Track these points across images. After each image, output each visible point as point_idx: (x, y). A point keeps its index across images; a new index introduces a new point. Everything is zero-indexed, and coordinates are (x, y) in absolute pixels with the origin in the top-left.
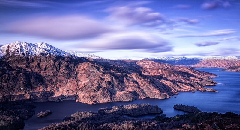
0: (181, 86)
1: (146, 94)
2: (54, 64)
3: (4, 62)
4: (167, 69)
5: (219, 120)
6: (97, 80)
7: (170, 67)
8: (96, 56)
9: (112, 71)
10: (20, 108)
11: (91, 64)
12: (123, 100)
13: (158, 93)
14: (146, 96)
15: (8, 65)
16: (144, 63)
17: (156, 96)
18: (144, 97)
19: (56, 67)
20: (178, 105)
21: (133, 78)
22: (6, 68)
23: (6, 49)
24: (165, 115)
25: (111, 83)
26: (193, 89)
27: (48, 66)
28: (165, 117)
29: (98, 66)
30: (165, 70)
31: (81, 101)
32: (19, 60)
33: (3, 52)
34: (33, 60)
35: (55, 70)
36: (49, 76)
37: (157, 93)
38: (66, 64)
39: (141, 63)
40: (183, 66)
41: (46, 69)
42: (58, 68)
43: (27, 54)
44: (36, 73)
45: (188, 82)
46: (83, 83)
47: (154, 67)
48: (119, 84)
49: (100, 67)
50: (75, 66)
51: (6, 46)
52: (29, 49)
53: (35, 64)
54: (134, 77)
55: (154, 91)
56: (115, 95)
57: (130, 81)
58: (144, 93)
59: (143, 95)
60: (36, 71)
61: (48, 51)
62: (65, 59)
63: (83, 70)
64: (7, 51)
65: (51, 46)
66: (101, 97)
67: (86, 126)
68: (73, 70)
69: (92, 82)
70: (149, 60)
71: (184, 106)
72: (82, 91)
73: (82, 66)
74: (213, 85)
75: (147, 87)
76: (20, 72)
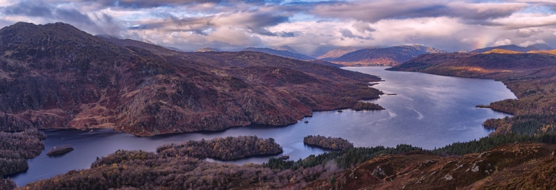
1: (250, 118)
5: (386, 160)
16: (246, 58)
20: (311, 136)
21: (225, 87)
24: (288, 157)
28: (286, 161)
39: (240, 57)
42: (84, 67)
46: (130, 95)
47: (265, 64)
48: (198, 97)
50: (114, 63)
57: (219, 92)
58: (246, 114)
59: (245, 119)
63: (129, 71)
66: (162, 124)
69: (147, 94)
71: (324, 137)
72: (127, 111)
73: (128, 63)
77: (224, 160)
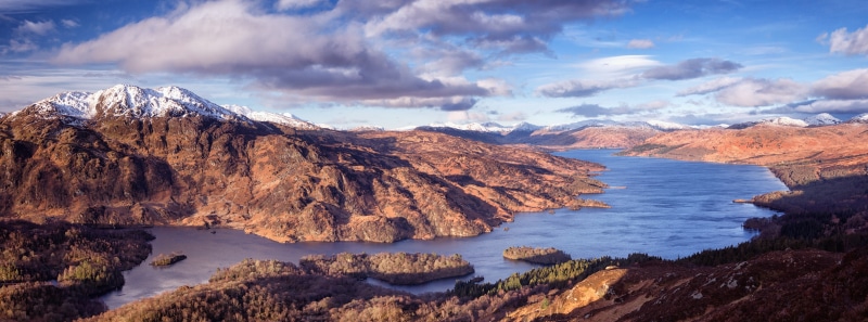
0: (521, 199)
1: (433, 229)
2: (197, 139)
3: (92, 132)
4: (483, 155)
6: (301, 183)
7: (488, 150)
8: (300, 120)
9: (341, 161)
10: (121, 238)
11: (285, 139)
12: (367, 238)
13: (460, 222)
14: (434, 233)
15: (99, 137)
16: (419, 140)
17: (453, 230)
18: (428, 237)
19: (202, 146)
21: (399, 182)
22: (95, 145)
23: (96, 102)
24: (482, 279)
25: (337, 192)
26: (550, 203)
27: (183, 142)
28: (481, 283)
29: (303, 145)
30: (475, 158)
31: (258, 234)
32: (123, 127)
33: (91, 109)
34: (150, 127)
35: (199, 153)
36: (184, 166)
37: (455, 220)
38: (225, 138)
39: (410, 139)
40: (524, 146)
41: (178, 149)
42: (206, 148)
43: (138, 113)
44: (158, 158)
45: (538, 187)
46: (265, 187)
47: (445, 149)
48: (359, 195)
49: (310, 148)
50: (246, 143)
51: (97, 95)
52: (143, 102)
53: (155, 136)
54: (401, 177)
55: (448, 218)
56: (345, 223)
57: (390, 189)
58: (428, 223)
59: (427, 230)
60: (158, 153)
61: (185, 106)
62: (224, 127)
63: (265, 154)
64: (98, 107)
65: (190, 95)
66: (308, 227)
67: (274, 306)
68: (240, 155)
69: (287, 186)
70: (431, 130)
72: (261, 207)
73: (264, 144)
74: (598, 190)
75: (438, 206)
76: (124, 156)
77: (392, 284)
